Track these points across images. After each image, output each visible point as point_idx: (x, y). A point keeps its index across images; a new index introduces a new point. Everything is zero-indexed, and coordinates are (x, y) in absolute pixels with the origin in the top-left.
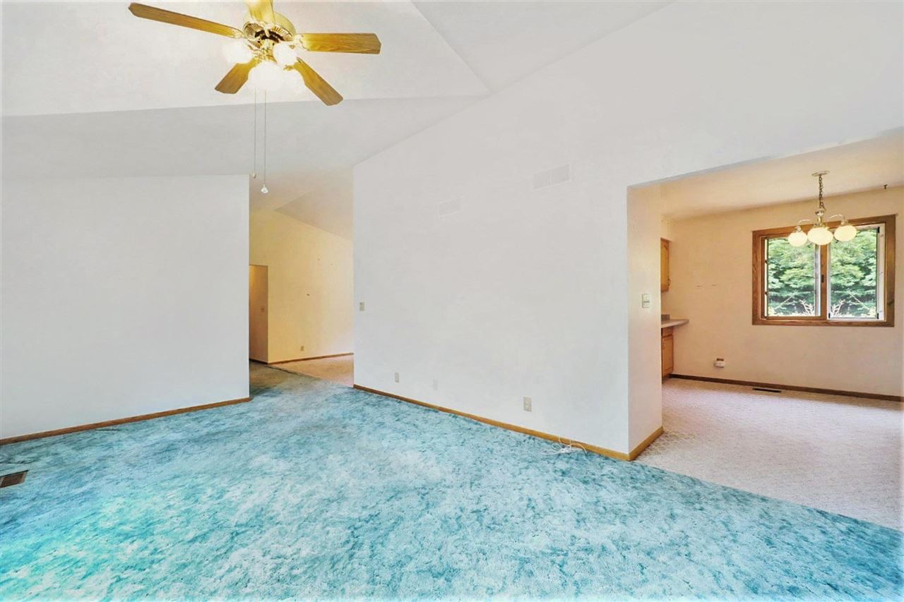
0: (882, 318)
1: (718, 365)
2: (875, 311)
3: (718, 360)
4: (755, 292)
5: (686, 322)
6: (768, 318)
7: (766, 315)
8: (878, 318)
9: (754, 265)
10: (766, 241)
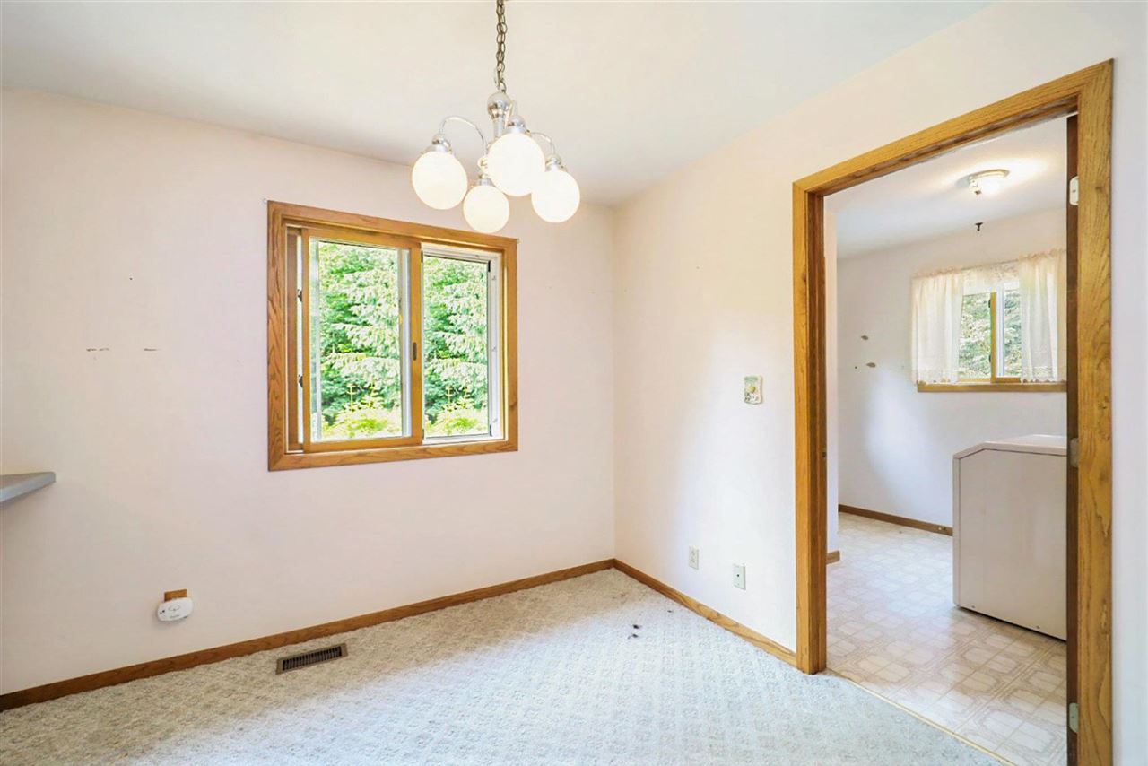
0: (499, 434)
1: (167, 616)
2: (486, 423)
3: (168, 597)
4: (273, 376)
5: (47, 480)
6: (306, 448)
7: (301, 440)
8: (491, 435)
9: (270, 299)
10: (299, 239)
